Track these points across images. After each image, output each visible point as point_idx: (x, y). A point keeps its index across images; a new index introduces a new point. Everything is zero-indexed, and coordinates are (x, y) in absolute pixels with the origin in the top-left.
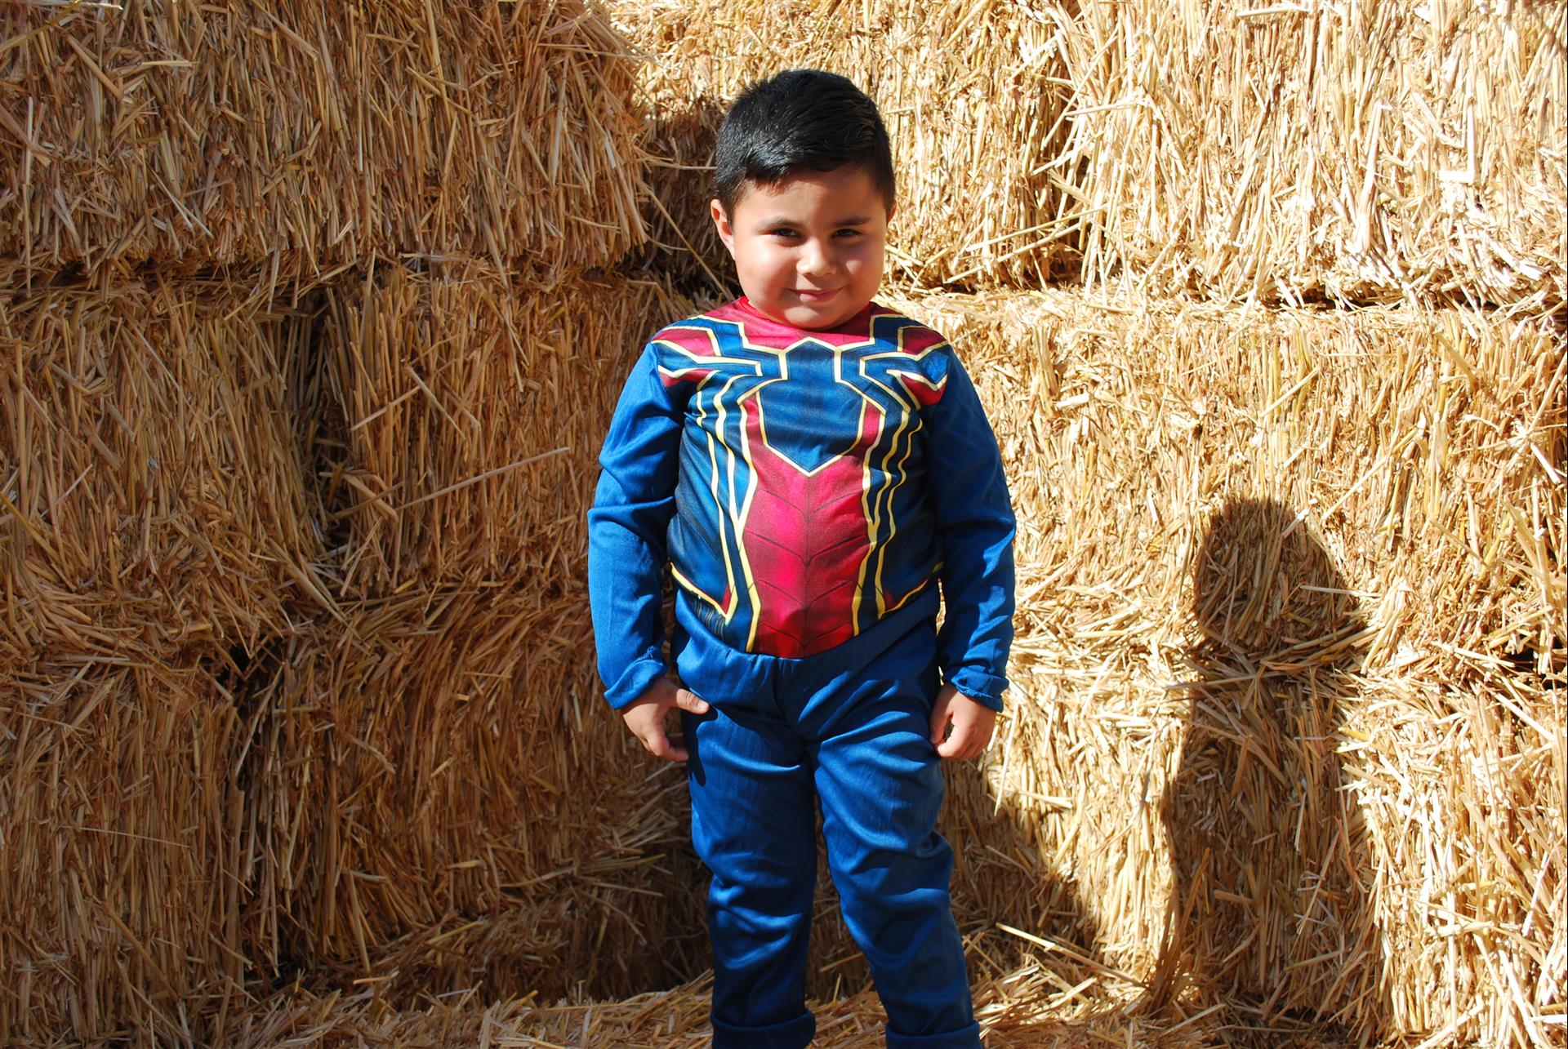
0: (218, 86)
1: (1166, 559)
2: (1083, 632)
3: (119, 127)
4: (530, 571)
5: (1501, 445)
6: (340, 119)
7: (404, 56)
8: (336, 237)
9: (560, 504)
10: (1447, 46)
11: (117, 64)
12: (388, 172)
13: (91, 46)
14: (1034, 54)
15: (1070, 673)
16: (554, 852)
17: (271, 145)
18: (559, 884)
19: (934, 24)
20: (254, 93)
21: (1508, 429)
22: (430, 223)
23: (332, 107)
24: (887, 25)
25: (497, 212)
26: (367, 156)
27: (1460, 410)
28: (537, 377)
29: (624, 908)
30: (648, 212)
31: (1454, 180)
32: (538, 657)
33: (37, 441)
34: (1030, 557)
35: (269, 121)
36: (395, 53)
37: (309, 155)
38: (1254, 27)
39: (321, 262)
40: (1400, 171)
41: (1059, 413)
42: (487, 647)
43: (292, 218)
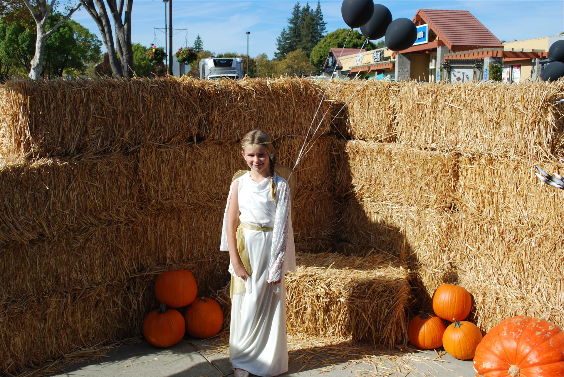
0: (260, 112)
1: (406, 189)
2: (394, 201)
3: (245, 120)
4: (307, 186)
5: (447, 174)
6: (278, 115)
7: (289, 104)
8: (277, 133)
9: (314, 175)
10: (442, 111)
11: (246, 111)
12: (286, 123)
13: (242, 109)
14: (392, 103)
15: (393, 207)
16: (311, 234)
17: (267, 120)
18: (312, 239)
19: (378, 96)
20: (265, 112)
21: (448, 172)
22: (292, 130)
23: (277, 113)
24: (371, 95)
25: (304, 127)
26: (282, 120)
27: (443, 168)
28: (310, 154)
29: (323, 245)
30: (331, 125)
31: (443, 132)
32: (309, 201)
33: (233, 165)
34: (387, 188)
35: (267, 117)
36: (287, 103)
37: (273, 121)
38: (418, 105)
39: (275, 137)
40: (436, 130)
41: (391, 164)
42: (300, 198)
43: (270, 131)
